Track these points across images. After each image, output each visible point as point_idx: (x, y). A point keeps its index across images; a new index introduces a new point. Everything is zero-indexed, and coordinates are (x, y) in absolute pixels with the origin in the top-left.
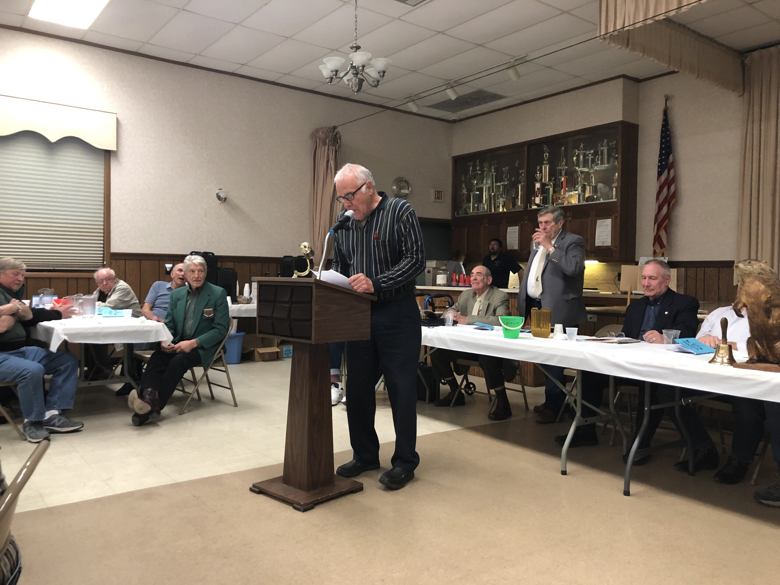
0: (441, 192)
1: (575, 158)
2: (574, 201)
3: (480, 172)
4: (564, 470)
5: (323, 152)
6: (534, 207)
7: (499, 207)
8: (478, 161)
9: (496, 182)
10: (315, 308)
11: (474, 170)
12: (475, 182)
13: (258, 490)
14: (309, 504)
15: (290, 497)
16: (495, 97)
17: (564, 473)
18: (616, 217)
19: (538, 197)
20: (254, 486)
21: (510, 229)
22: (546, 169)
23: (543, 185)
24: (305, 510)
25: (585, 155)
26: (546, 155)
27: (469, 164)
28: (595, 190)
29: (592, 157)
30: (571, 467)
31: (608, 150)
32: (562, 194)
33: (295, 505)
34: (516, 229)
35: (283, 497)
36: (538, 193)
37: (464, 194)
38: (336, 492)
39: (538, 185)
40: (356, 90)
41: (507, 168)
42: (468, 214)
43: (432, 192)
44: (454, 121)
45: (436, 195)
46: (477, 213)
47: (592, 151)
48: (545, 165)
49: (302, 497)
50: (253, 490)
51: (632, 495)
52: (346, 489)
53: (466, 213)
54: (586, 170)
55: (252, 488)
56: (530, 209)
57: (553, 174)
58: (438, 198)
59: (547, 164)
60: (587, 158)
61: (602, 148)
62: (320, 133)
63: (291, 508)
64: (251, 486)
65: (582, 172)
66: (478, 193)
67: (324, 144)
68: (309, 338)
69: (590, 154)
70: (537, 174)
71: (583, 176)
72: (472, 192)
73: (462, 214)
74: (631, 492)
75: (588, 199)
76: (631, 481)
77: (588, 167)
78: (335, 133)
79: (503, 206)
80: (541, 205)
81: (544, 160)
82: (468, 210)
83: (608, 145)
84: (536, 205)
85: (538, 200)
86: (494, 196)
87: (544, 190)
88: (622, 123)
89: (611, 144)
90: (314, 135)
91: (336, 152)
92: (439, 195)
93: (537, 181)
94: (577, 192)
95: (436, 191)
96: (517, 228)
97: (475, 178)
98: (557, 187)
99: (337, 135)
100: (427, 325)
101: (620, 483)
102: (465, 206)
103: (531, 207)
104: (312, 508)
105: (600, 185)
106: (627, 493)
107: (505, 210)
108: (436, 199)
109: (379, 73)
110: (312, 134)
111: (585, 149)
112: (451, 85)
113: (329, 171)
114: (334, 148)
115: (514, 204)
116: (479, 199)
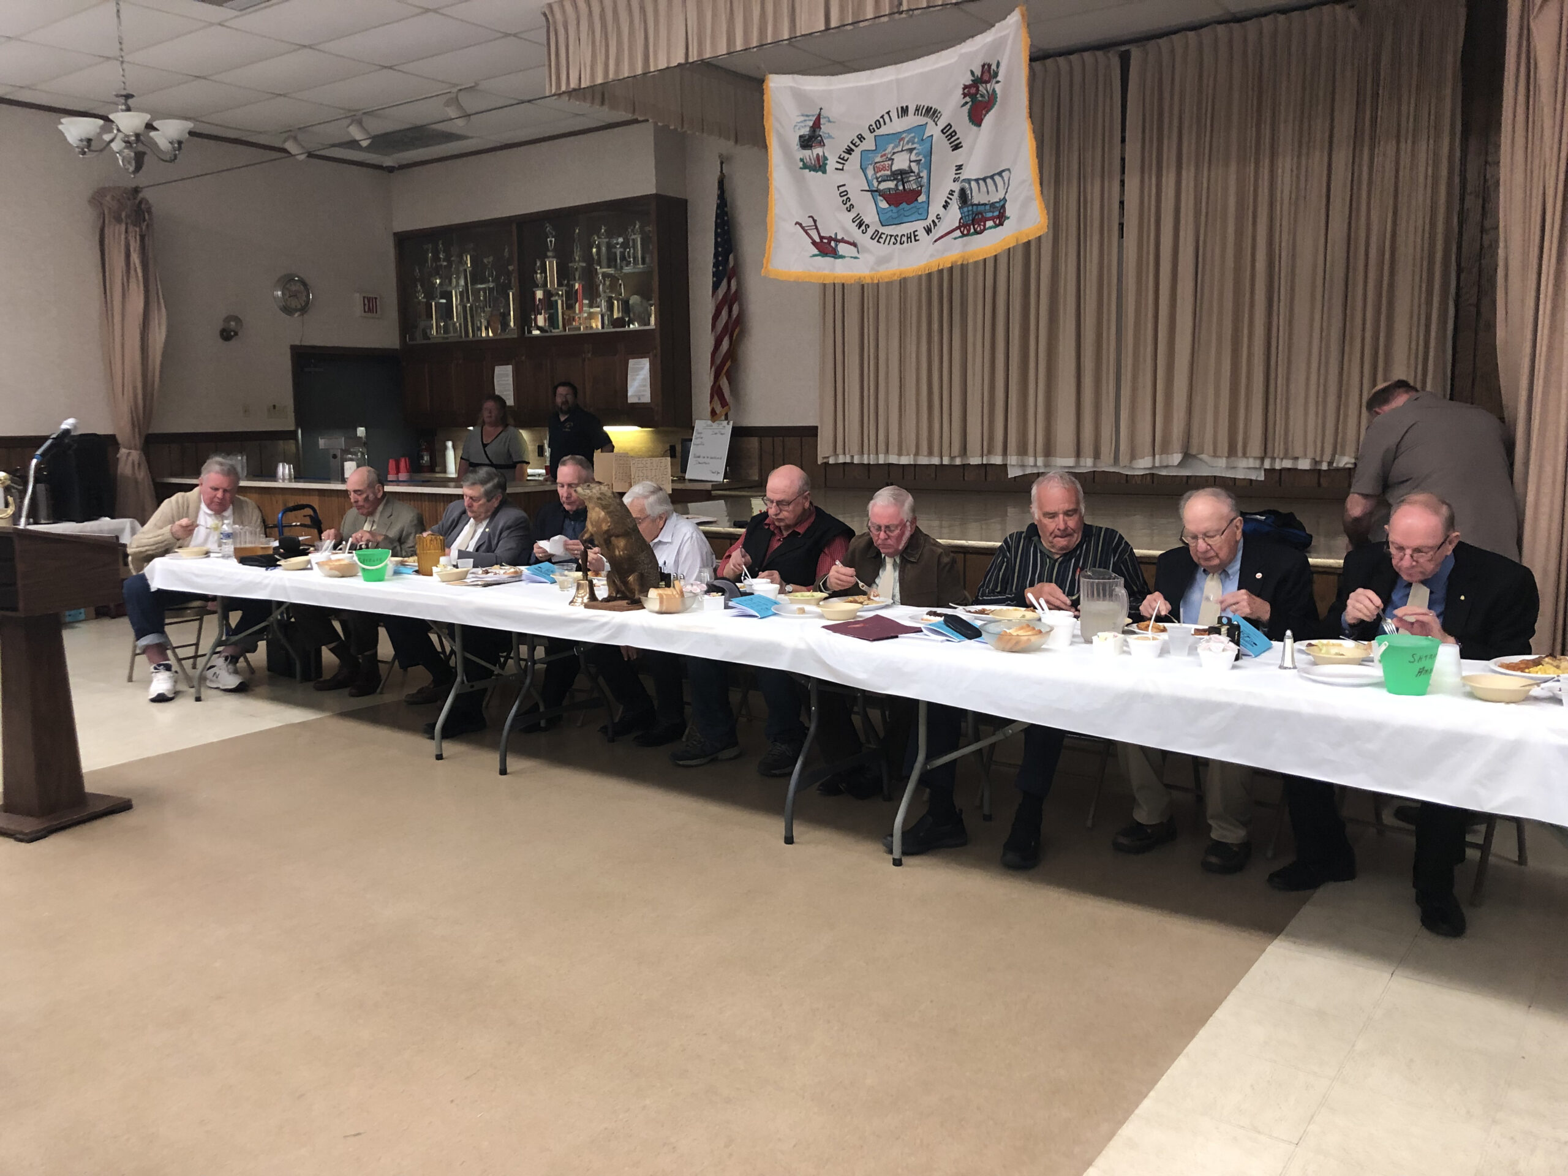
0: (376, 298)
1: (594, 250)
2: (596, 325)
3: (445, 263)
4: (440, 752)
5: (116, 234)
6: (536, 332)
7: (480, 329)
8: (440, 242)
9: (474, 283)
10: (20, 567)
11: (436, 258)
12: (438, 281)
14: (39, 832)
16: (450, 137)
17: (439, 757)
18: (655, 356)
19: (541, 314)
21: (499, 370)
22: (552, 265)
23: (548, 294)
24: (32, 841)
25: (610, 247)
26: (551, 241)
27: (425, 247)
28: (626, 307)
29: (622, 250)
30: (450, 748)
31: (642, 240)
32: (577, 312)
33: (18, 836)
34: (509, 369)
36: (540, 307)
37: (419, 302)
38: (84, 814)
39: (539, 294)
40: (131, 169)
41: (491, 259)
42: (429, 339)
43: (358, 298)
44: (391, 170)
45: (364, 305)
46: (444, 338)
47: (621, 240)
48: (551, 259)
49: (29, 825)
53: (426, 336)
54: (611, 271)
56: (530, 335)
57: (564, 274)
58: (370, 310)
59: (553, 257)
60: (613, 250)
61: (633, 237)
62: (108, 198)
63: (11, 840)
65: (605, 275)
66: (444, 301)
67: (119, 220)
68: (16, 609)
69: (618, 244)
70: (537, 273)
71: (608, 283)
72: (433, 299)
73: (420, 340)
75: (619, 322)
77: (615, 267)
78: (137, 201)
79: (487, 329)
80: (547, 328)
81: (549, 251)
82: (428, 331)
83: (642, 231)
84: (539, 328)
85: (541, 320)
86: (471, 307)
87: (549, 304)
88: (658, 199)
89: (647, 229)
90: (97, 198)
91: (142, 238)
92: (371, 305)
93: (537, 286)
94: (599, 309)
95: (364, 298)
97: (437, 274)
98: (571, 298)
99: (143, 206)
102: (422, 324)
103: (530, 332)
104: (44, 836)
105: (634, 300)
106: (503, 771)
107: (491, 334)
108: (365, 312)
110: (93, 198)
111: (610, 234)
112: (357, 118)
113: (132, 272)
114: (138, 229)
115: (505, 324)
116: (446, 312)
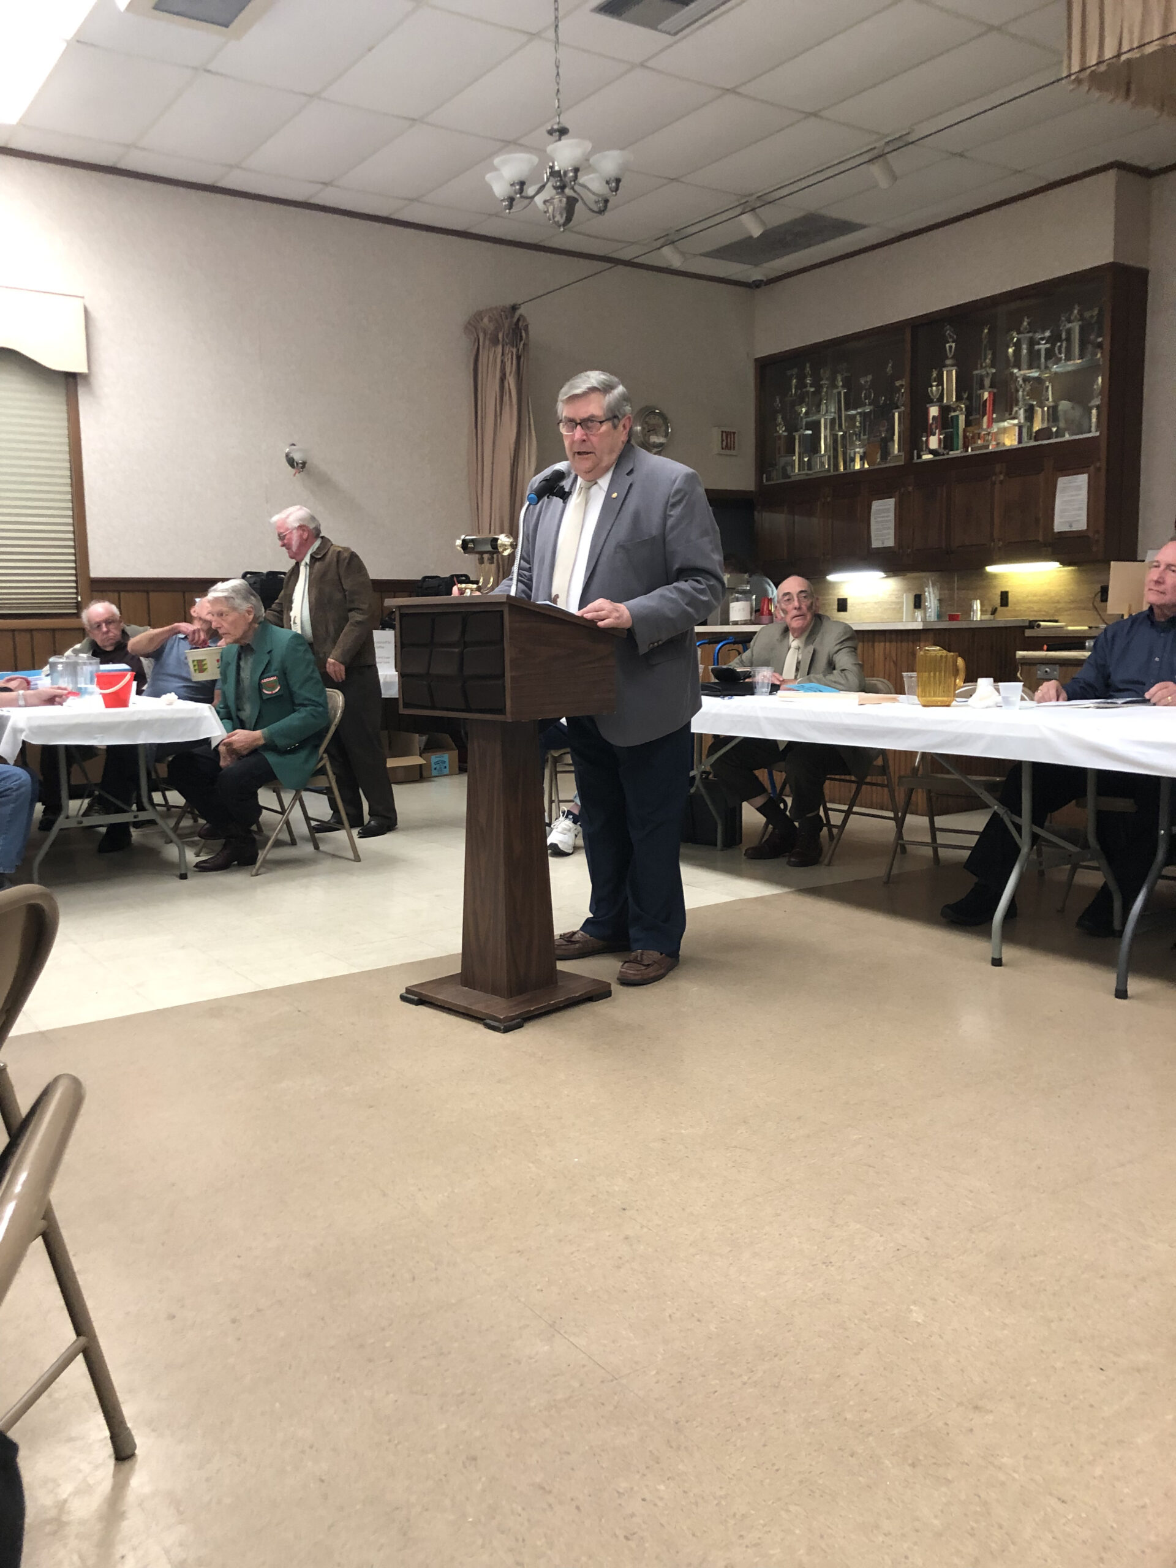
0: (734, 433)
1: (1010, 350)
2: (1010, 441)
3: (812, 389)
4: (997, 956)
5: (492, 357)
6: (927, 457)
7: (853, 460)
8: (808, 365)
9: (847, 409)
10: (509, 653)
11: (801, 385)
12: (804, 410)
13: (416, 998)
14: (513, 1018)
15: (479, 1008)
16: (845, 227)
17: (997, 962)
18: (1099, 469)
19: (934, 435)
20: (408, 990)
21: (876, 505)
22: (950, 376)
23: (945, 410)
24: (506, 1030)
25: (1032, 343)
26: (951, 347)
27: (789, 373)
28: (1053, 415)
29: (1048, 346)
30: (1009, 953)
31: (1082, 329)
32: (985, 426)
33: (488, 1021)
35: (466, 1008)
36: (934, 426)
37: (780, 437)
38: (561, 998)
39: (934, 411)
40: (562, 221)
41: (869, 378)
42: (789, 477)
43: (716, 435)
44: (757, 285)
45: (723, 441)
46: (807, 474)
47: (1047, 334)
48: (949, 368)
49: (500, 1007)
50: (406, 997)
51: (1132, 997)
52: (581, 993)
53: (786, 475)
54: (1035, 374)
55: (405, 995)
56: (919, 461)
57: (966, 386)
58: (728, 447)
59: (952, 366)
60: (1037, 347)
61: (1069, 325)
62: (486, 320)
63: (481, 1027)
64: (404, 991)
65: (1026, 379)
66: (809, 432)
67: (495, 341)
68: (501, 711)
69: (1042, 339)
70: (932, 386)
71: (1028, 388)
72: (797, 431)
73: (777, 479)
74: (1129, 993)
75: (1039, 436)
76: (1129, 975)
77: (1039, 367)
78: (515, 320)
79: (862, 459)
80: (941, 451)
81: (947, 358)
82: (789, 468)
83: (1082, 318)
84: (932, 452)
85: (934, 442)
86: (843, 437)
87: (946, 421)
88: (1113, 268)
89: (1087, 315)
90: (473, 325)
91: (519, 358)
92: (728, 441)
93: (931, 402)
94: (1016, 421)
95: (722, 432)
96: (890, 503)
97: (801, 402)
98: (974, 412)
99: (520, 324)
100: (719, 693)
101: (1110, 979)
102: (783, 461)
103: (919, 457)
104: (519, 1026)
105: (1064, 405)
106: (1121, 993)
107: (866, 466)
108: (723, 449)
109: (608, 183)
110: (469, 323)
111: (1032, 329)
112: (751, 204)
113: (506, 398)
114: (514, 350)
115: (886, 453)
116: (812, 445)
